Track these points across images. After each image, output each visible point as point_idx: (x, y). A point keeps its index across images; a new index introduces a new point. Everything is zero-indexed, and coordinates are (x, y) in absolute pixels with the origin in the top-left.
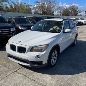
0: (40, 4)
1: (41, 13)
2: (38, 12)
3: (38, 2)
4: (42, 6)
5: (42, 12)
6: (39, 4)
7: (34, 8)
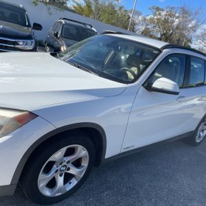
0: (163, 13)
1: (159, 36)
2: (151, 33)
3: (158, 8)
4: (166, 21)
5: (161, 35)
6: (160, 14)
7: (145, 20)
